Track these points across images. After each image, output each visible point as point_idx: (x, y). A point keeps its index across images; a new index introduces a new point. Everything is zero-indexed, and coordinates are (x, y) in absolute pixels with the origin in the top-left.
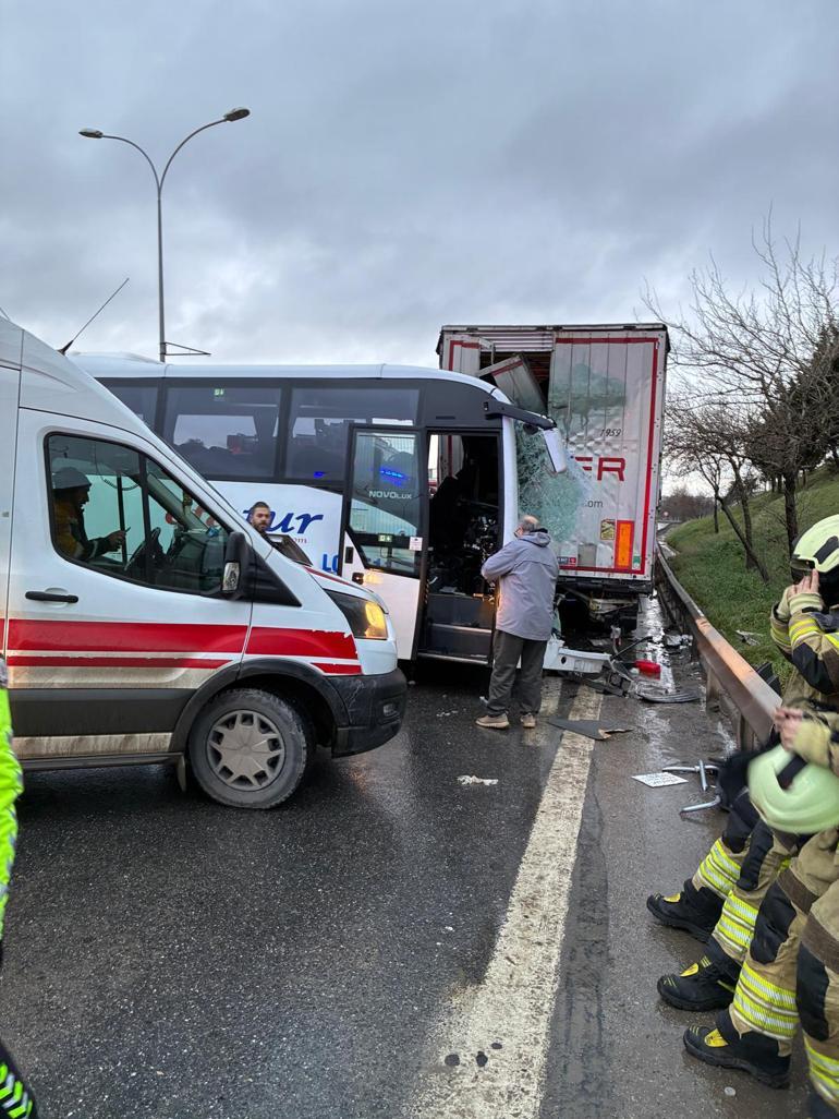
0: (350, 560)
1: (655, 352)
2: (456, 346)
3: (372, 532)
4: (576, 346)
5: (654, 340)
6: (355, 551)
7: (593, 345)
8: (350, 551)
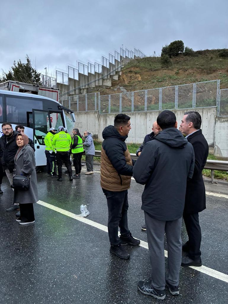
0: (36, 143)
1: (58, 95)
2: (14, 86)
3: (41, 136)
4: (43, 91)
5: (57, 92)
6: (37, 141)
7: (46, 91)
8: (36, 140)
